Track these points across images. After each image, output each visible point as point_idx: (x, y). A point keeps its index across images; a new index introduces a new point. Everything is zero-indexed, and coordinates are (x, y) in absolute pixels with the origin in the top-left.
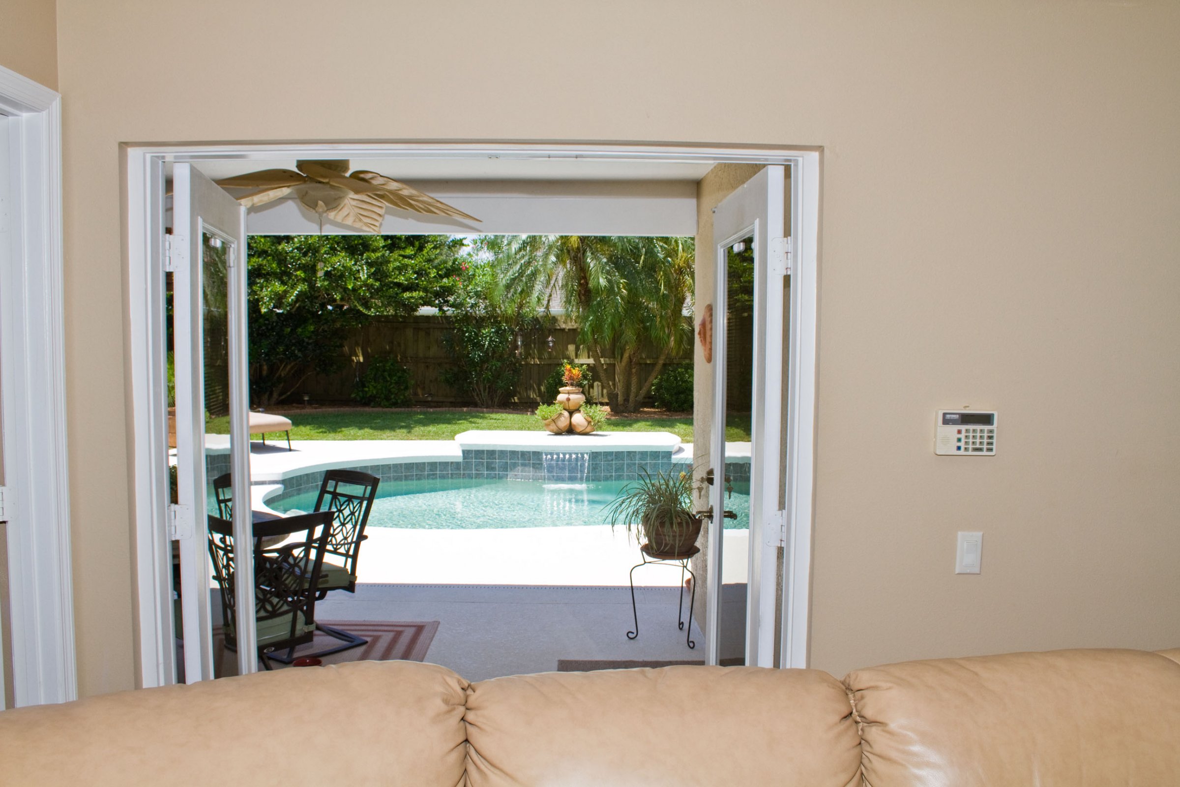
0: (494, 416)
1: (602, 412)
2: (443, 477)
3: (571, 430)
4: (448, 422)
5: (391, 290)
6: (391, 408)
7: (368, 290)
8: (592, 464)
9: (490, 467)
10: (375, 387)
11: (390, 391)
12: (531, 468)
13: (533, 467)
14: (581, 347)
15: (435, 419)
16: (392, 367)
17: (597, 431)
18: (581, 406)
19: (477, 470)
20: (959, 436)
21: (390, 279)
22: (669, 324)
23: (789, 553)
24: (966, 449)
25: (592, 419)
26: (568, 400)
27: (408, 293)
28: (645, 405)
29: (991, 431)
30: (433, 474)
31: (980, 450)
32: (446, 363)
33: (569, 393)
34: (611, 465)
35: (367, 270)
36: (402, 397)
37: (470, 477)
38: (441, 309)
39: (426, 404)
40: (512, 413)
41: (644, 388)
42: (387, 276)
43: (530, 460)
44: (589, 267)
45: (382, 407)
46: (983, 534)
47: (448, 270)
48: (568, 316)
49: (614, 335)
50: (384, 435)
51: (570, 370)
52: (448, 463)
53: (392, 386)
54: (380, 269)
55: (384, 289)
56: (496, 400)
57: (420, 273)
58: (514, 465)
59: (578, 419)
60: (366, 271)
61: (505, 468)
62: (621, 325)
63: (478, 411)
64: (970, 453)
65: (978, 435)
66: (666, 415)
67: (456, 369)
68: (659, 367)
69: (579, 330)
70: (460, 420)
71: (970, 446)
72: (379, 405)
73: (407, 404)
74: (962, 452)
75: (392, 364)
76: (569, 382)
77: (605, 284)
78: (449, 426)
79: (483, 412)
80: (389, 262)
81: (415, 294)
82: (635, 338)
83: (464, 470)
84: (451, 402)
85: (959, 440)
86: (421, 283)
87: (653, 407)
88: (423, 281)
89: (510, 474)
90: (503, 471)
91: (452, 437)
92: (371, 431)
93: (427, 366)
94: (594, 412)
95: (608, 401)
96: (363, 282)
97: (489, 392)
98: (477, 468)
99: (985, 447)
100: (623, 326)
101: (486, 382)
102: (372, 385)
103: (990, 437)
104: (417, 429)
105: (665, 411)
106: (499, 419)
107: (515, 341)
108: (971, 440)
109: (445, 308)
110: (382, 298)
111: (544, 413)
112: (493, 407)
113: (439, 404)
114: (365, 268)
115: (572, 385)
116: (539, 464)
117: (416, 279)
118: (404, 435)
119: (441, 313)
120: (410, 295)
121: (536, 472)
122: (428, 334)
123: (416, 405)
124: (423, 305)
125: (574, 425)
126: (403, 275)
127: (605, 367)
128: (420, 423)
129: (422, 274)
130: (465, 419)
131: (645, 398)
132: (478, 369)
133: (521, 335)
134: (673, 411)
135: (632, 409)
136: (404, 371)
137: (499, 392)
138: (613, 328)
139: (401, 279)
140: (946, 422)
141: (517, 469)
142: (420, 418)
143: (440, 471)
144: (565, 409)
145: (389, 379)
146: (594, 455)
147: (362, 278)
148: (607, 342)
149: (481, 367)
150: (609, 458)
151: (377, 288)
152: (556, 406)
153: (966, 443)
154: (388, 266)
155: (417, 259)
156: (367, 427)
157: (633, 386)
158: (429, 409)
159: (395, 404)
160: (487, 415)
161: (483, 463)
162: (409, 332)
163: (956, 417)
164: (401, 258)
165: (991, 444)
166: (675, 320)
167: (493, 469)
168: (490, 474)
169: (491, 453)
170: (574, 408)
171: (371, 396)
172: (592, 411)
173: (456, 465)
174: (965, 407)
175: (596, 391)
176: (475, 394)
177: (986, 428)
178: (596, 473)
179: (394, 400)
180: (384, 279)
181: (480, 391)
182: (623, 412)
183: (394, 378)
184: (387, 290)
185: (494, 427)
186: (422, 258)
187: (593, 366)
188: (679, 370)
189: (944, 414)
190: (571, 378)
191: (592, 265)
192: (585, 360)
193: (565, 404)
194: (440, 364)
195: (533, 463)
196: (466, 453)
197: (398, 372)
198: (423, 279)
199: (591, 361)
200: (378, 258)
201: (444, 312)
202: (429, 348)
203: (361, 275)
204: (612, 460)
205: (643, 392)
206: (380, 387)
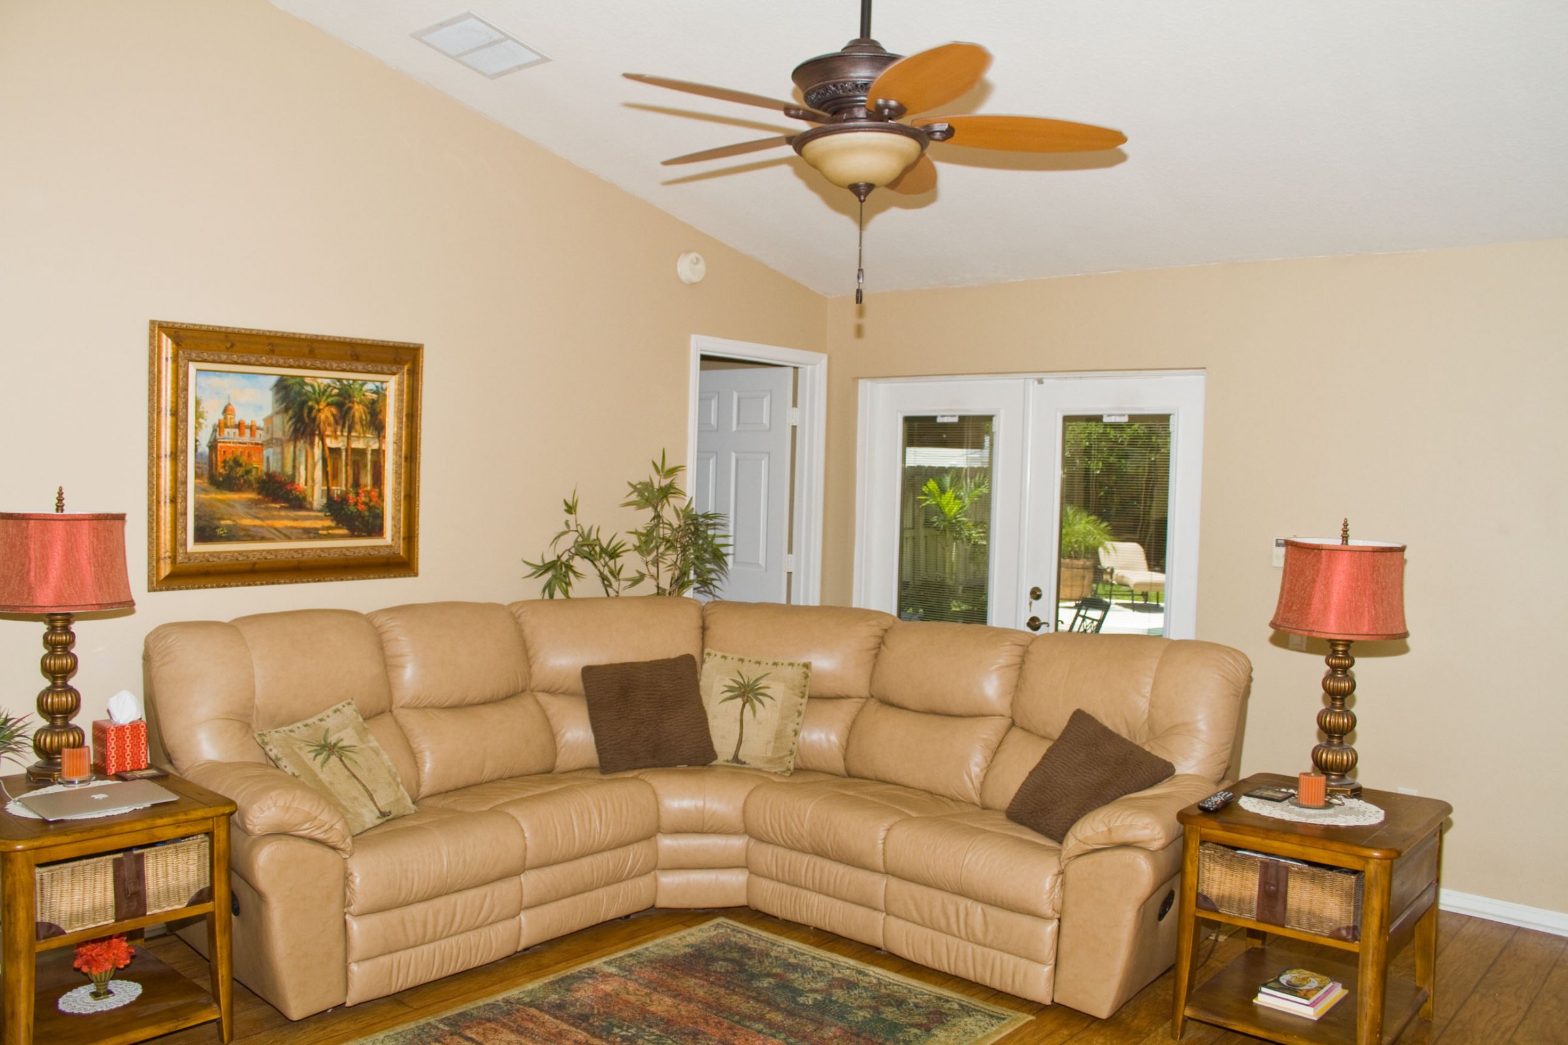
189: (1277, 540)
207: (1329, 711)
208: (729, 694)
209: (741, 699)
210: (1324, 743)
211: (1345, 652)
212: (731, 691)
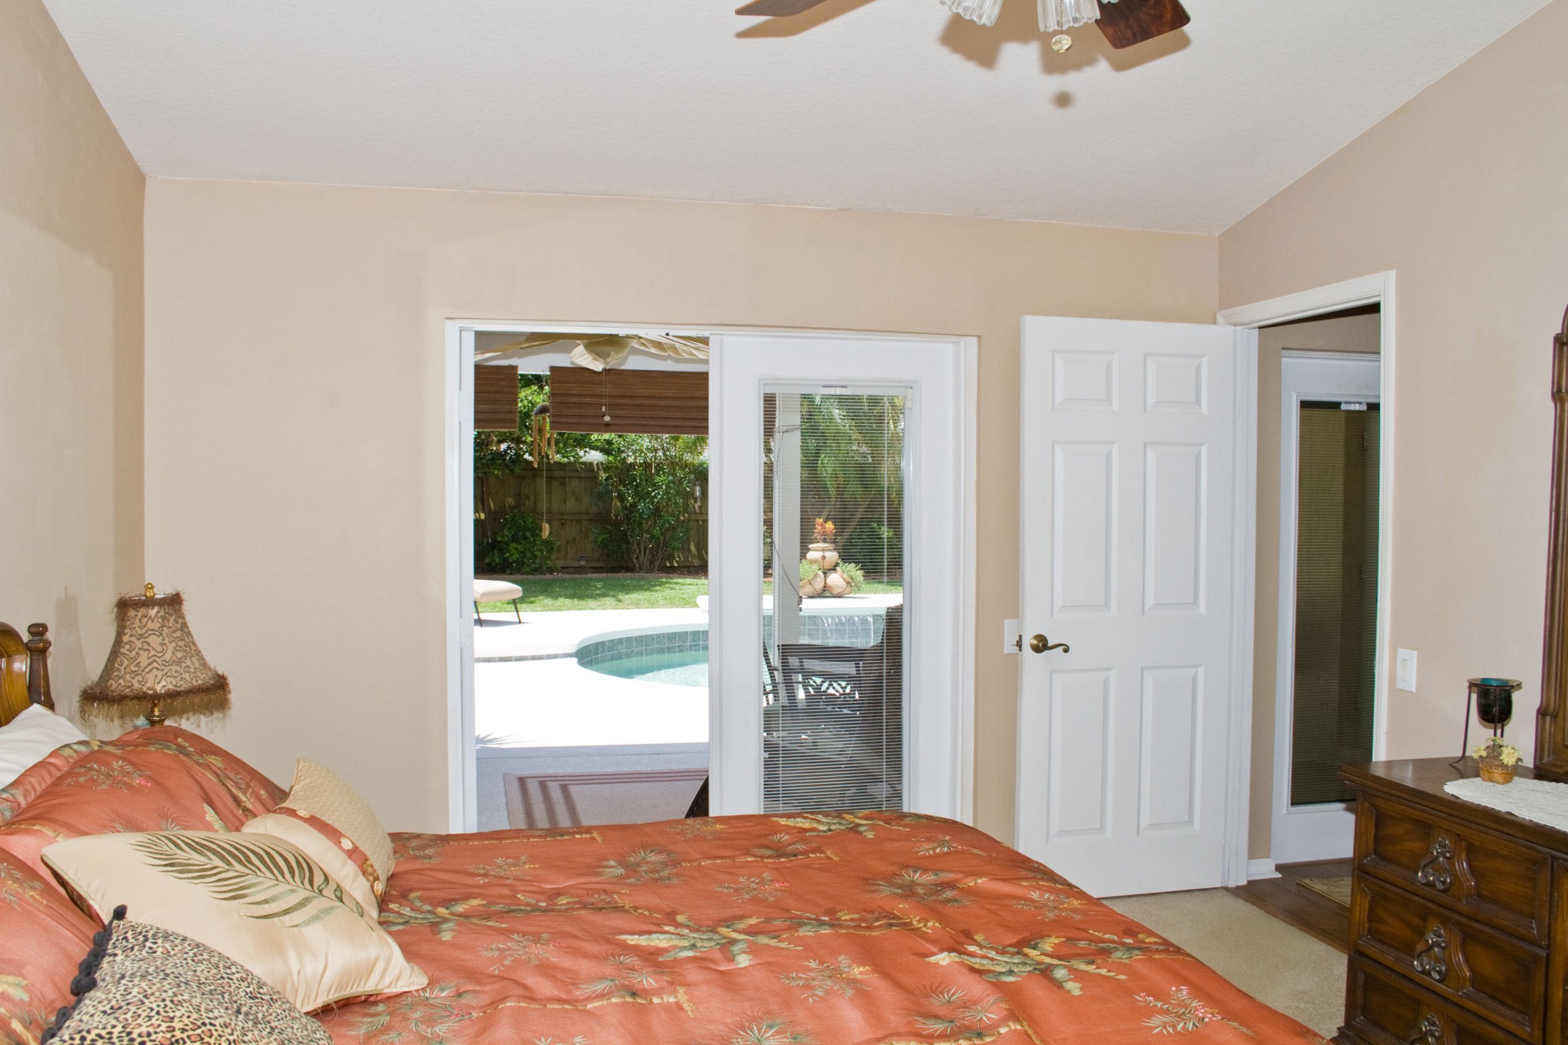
1: (858, 572)
3: (825, 593)
11: (534, 554)
17: (856, 593)
18: (836, 564)
25: (851, 579)
26: (824, 558)
30: (696, 645)
33: (823, 550)
36: (548, 561)
51: (822, 525)
53: (536, 548)
59: (835, 579)
72: (519, 572)
73: (550, 569)
76: (821, 538)
93: (563, 524)
94: (851, 571)
107: (693, 491)
112: (653, 571)
113: (580, 570)
115: (825, 541)
123: (561, 572)
125: (830, 587)
137: (663, 554)
144: (818, 568)
152: (808, 566)
159: (538, 571)
170: (830, 567)
172: (849, 569)
179: (537, 566)
190: (824, 534)
193: (819, 563)
202: (565, 502)
206: (524, 550)
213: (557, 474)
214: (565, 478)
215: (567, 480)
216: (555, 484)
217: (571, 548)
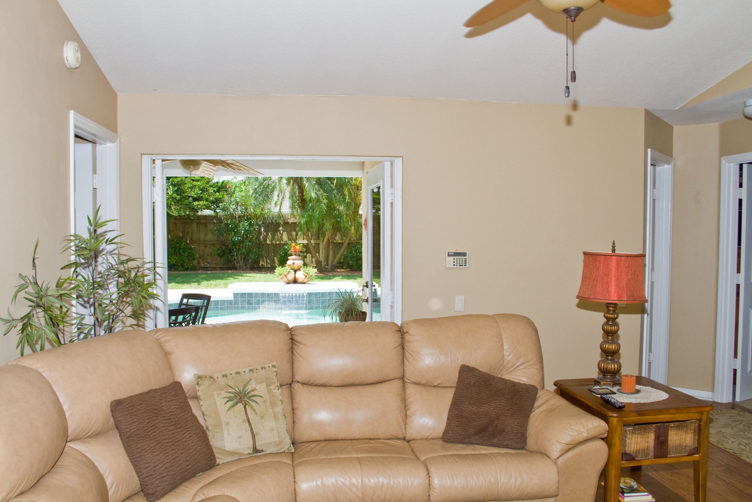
0: (248, 275)
1: (313, 271)
2: (222, 309)
3: (295, 281)
4: (221, 278)
5: (187, 200)
6: (184, 271)
7: (173, 200)
8: (308, 300)
9: (249, 303)
10: (175, 259)
11: (184, 261)
12: (273, 303)
13: (274, 302)
14: (299, 233)
15: (213, 277)
16: (185, 247)
17: (310, 281)
18: (301, 267)
19: (242, 305)
20: (454, 261)
21: (186, 194)
22: (351, 219)
23: (394, 307)
24: (457, 265)
25: (308, 274)
26: (294, 263)
27: (196, 202)
28: (338, 267)
29: (466, 259)
31: (462, 265)
32: (217, 244)
33: (294, 260)
34: (319, 300)
35: (172, 188)
36: (191, 265)
37: (238, 308)
38: (215, 212)
39: (206, 269)
40: (259, 273)
41: (337, 258)
42: (184, 192)
43: (272, 298)
44: (305, 187)
45: (180, 271)
46: (465, 297)
47: (219, 187)
48: (293, 215)
49: (319, 226)
50: (184, 286)
51: (294, 246)
52: (225, 300)
53: (185, 258)
54: (179, 188)
55: (182, 200)
56: (248, 266)
57: (203, 190)
58: (263, 301)
59: (300, 275)
60: (171, 190)
61: (258, 303)
62: (323, 220)
63: (237, 273)
64: (458, 267)
65: (461, 260)
66: (350, 273)
67: (223, 248)
68: (345, 245)
69: (297, 223)
70: (229, 277)
71: (458, 264)
72: (177, 270)
73: (193, 269)
74: (455, 266)
75: (184, 245)
76: (294, 253)
77: (315, 196)
78: (222, 281)
79: (241, 273)
80: (185, 184)
81: (201, 203)
82: (331, 227)
83: (234, 305)
84: (221, 268)
85: (454, 262)
86: (204, 196)
87: (343, 268)
88: (205, 195)
89: (261, 306)
90: (257, 305)
91: (226, 286)
92: (176, 284)
93: (206, 246)
94: (309, 270)
95: (316, 266)
96: (170, 196)
97: (244, 261)
98: (242, 303)
99: (464, 264)
100: (324, 221)
101: (242, 255)
102: (173, 258)
103: (465, 261)
104: (203, 283)
105: (350, 271)
106: (251, 277)
107: (260, 230)
108: (458, 262)
109: (218, 211)
110: (181, 206)
111: (280, 271)
112: (247, 270)
113: (213, 269)
114: (171, 188)
115: (295, 255)
116: (278, 300)
117: (201, 194)
118: (196, 286)
119: (215, 214)
120: (198, 203)
121: (276, 305)
122: (206, 226)
123: (199, 270)
124: (204, 209)
125: (297, 278)
126: (193, 191)
127: (313, 245)
128: (205, 279)
129: (204, 191)
130: (231, 277)
131: (337, 263)
132: (237, 247)
133: (263, 226)
134: (354, 271)
135: (330, 270)
136: (192, 249)
137: (250, 261)
138: (318, 222)
139: (193, 194)
140: (449, 255)
141: (265, 303)
142: (204, 277)
143: (220, 305)
144: (292, 269)
145: (183, 254)
146: (310, 294)
147: (170, 193)
148: (315, 231)
149: (239, 246)
150: (318, 296)
151: (179, 200)
152: (287, 267)
153: (457, 263)
154: (184, 186)
155: (202, 182)
156: (174, 282)
157: (330, 256)
158: (208, 272)
159: (187, 269)
160: (244, 275)
161: (245, 301)
162: (194, 226)
163: (453, 254)
164: (192, 181)
165: (466, 263)
166: (354, 217)
167: (251, 304)
168: (250, 307)
169: (250, 295)
170: (297, 268)
171: (172, 264)
172: (308, 269)
173: (230, 302)
174: (456, 250)
175: (308, 260)
176: (235, 262)
177: (464, 257)
178: (310, 305)
179: (186, 267)
180: (182, 194)
181: (239, 260)
182: (325, 271)
183: (186, 253)
184: (184, 200)
185: (249, 281)
186: (205, 181)
187: (306, 244)
188: (358, 246)
189: (448, 253)
190: (295, 251)
191: (306, 185)
192: (302, 241)
193: (292, 266)
194: (213, 245)
195: (274, 300)
196: (236, 295)
197: (189, 250)
198: (205, 193)
199: (305, 242)
200: (178, 181)
201: (217, 213)
202: (207, 235)
203: (169, 192)
204: (320, 297)
205: (336, 260)
206: (178, 259)
207: (605, 342)
208: (231, 403)
209: (241, 404)
210: (604, 359)
211: (614, 311)
212: (232, 400)
213: (202, 221)
214: (206, 223)
215: (208, 224)
216: (202, 226)
217: (210, 258)
